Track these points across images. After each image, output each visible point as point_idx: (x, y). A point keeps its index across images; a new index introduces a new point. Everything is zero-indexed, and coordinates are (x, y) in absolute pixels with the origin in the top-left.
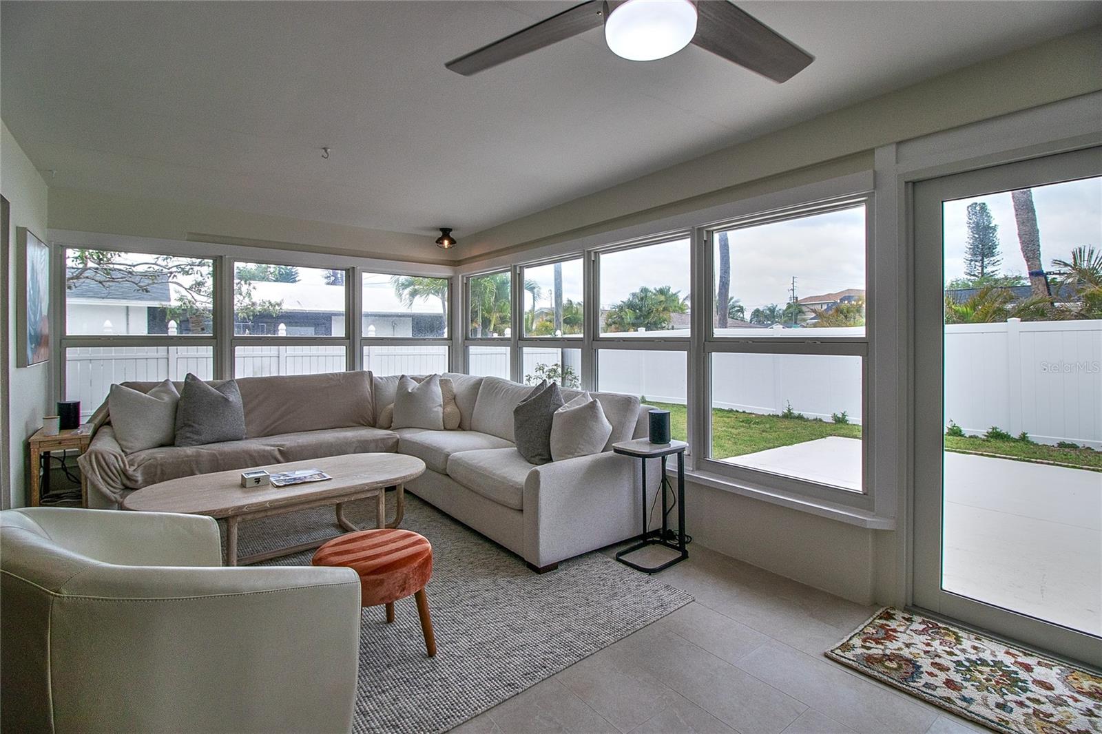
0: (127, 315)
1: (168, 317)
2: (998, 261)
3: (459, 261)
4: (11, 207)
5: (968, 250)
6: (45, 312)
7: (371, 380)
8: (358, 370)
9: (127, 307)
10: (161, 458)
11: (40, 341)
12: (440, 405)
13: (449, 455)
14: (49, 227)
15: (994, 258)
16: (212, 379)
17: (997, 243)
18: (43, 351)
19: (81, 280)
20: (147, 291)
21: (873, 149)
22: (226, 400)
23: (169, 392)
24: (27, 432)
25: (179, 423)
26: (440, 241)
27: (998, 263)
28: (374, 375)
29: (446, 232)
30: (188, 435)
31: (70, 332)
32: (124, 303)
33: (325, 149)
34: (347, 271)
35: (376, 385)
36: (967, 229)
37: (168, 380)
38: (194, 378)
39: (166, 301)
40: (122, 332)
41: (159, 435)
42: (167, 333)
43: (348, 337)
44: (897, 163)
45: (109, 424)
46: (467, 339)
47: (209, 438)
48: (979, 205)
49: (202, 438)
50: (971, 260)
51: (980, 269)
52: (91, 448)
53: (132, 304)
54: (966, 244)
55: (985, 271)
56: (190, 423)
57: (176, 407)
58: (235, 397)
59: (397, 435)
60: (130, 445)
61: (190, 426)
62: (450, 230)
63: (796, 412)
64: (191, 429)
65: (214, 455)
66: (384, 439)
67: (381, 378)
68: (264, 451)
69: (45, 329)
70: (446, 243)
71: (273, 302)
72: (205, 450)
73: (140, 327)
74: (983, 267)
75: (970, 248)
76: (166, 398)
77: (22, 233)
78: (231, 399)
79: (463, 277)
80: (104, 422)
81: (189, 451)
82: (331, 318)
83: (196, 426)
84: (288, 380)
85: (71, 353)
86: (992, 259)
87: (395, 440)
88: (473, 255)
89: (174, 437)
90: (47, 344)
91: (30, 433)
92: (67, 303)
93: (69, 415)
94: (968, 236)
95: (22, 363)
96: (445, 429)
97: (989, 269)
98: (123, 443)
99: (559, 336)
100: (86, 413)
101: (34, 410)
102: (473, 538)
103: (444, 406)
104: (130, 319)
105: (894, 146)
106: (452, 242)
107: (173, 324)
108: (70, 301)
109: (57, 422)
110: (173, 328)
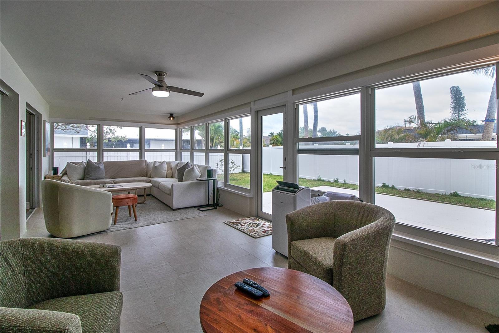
0: (72, 140)
1: (87, 141)
2: (466, 113)
3: (179, 123)
4: (42, 116)
5: (452, 108)
6: (49, 142)
7: (146, 163)
8: (143, 159)
9: (72, 137)
10: (80, 182)
11: (48, 150)
12: (166, 170)
13: (160, 183)
14: (50, 117)
15: (464, 112)
16: (96, 162)
17: (465, 105)
18: (49, 153)
19: (57, 130)
20: (79, 133)
21: (251, 102)
22: (99, 167)
23: (83, 165)
24: (45, 175)
25: (86, 174)
26: (169, 118)
27: (466, 114)
28: (147, 161)
29: (172, 115)
30: (88, 177)
31: (55, 147)
32: (71, 136)
33: (122, 99)
34: (140, 127)
35: (147, 164)
36: (451, 99)
37: (83, 161)
38: (90, 161)
39: (86, 135)
40: (70, 147)
41: (80, 177)
42: (86, 147)
43: (140, 149)
44: (254, 106)
45: (66, 174)
46: (181, 149)
47: (94, 178)
48: (456, 87)
49: (92, 178)
50: (453, 113)
51: (457, 117)
52: (62, 179)
53: (74, 136)
54: (451, 106)
55: (460, 118)
56: (89, 173)
57: (85, 169)
58: (102, 167)
59: (151, 179)
60: (72, 179)
61: (89, 174)
62: (173, 114)
63: (322, 178)
64: (88, 175)
65: (95, 182)
66: (147, 180)
67: (150, 162)
68: (109, 182)
69: (49, 147)
70: (172, 118)
71: (122, 136)
72: (92, 181)
73: (77, 145)
74: (459, 116)
75: (453, 108)
76: (82, 166)
77: (44, 121)
78: (100, 167)
79: (180, 129)
80: (65, 173)
81: (88, 181)
82: (150, 141)
83: (91, 174)
84: (119, 162)
85: (56, 154)
86: (463, 112)
87: (150, 180)
88: (182, 122)
89: (84, 178)
90: (49, 151)
91: (46, 175)
92: (55, 136)
93: (56, 170)
94: (451, 102)
95: (44, 156)
96: (167, 178)
97: (462, 117)
98: (70, 178)
99: (241, 148)
100: (60, 171)
101: (46, 169)
102: (163, 205)
103: (167, 171)
104: (73, 142)
105: (253, 102)
106: (174, 118)
107: (88, 144)
108: (55, 135)
109: (53, 172)
110: (88, 146)
